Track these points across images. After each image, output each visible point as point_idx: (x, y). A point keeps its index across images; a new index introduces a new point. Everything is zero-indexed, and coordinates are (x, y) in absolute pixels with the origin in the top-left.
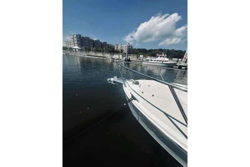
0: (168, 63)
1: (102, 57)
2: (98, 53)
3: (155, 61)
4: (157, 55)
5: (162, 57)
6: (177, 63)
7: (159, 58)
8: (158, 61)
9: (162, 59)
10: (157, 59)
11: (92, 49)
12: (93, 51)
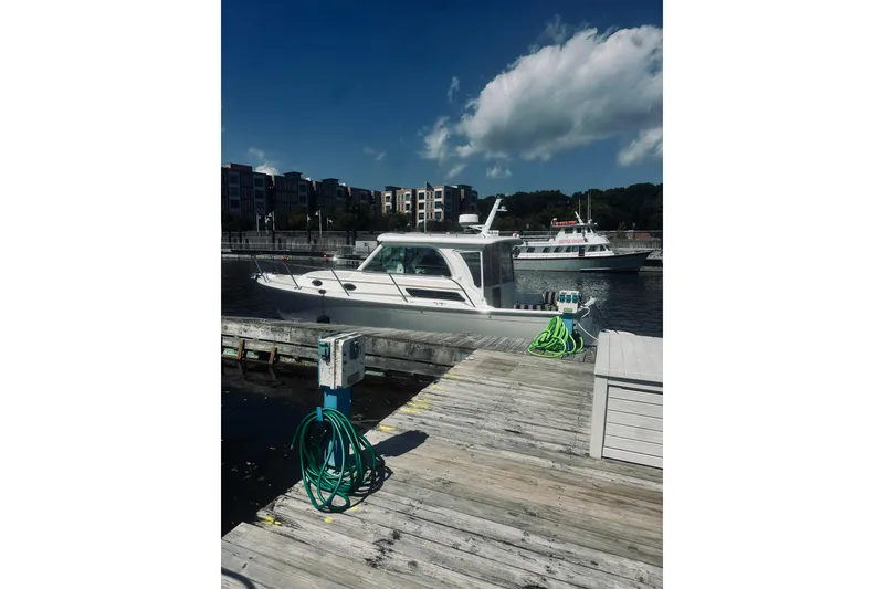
0: (607, 253)
1: (305, 254)
2: (289, 235)
3: (546, 250)
4: (554, 222)
5: (575, 232)
6: (648, 254)
7: (562, 238)
8: (557, 250)
9: (574, 238)
10: (553, 243)
11: (262, 220)
12: (263, 227)
